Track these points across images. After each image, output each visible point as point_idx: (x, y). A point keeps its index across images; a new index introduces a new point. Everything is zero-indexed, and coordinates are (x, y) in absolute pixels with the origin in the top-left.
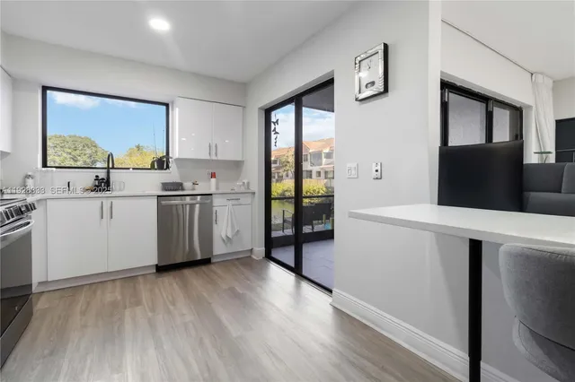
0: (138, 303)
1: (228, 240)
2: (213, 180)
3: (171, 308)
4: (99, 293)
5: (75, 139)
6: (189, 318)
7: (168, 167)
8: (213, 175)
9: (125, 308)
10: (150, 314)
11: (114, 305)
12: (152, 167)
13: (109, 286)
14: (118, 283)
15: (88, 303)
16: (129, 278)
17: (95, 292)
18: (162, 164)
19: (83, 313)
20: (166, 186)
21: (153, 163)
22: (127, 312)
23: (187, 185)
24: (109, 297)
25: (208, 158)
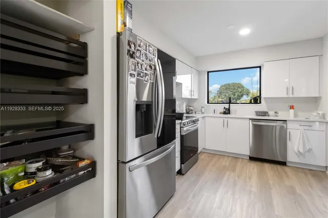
0: (234, 170)
1: (299, 154)
2: (292, 111)
3: (248, 180)
4: (221, 160)
5: (234, 84)
6: (254, 189)
7: (260, 102)
8: (292, 107)
9: (228, 170)
10: (236, 178)
11: (224, 167)
12: (251, 103)
13: (226, 158)
14: (230, 158)
15: (216, 162)
16: (236, 157)
17: (220, 159)
18: (256, 100)
19: (213, 166)
20: (258, 113)
21: (251, 100)
22: (228, 172)
23: (271, 113)
24: (224, 164)
25: (286, 96)
